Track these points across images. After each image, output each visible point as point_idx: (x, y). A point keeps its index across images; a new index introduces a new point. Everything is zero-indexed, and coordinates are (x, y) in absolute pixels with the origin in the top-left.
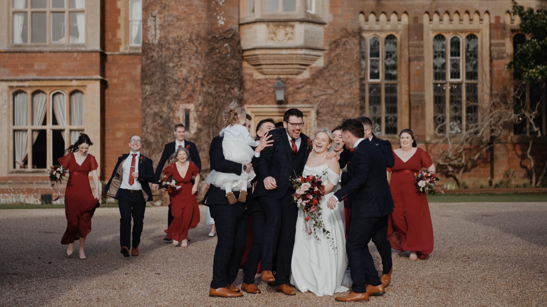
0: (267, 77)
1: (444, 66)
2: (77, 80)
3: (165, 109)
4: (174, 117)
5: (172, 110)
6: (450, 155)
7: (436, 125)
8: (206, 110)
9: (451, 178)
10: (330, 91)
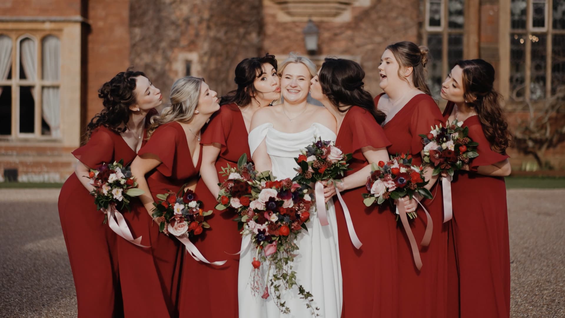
0: (296, 19)
1: (524, 12)
2: (51, 22)
3: (159, 59)
4: (170, 70)
5: (168, 60)
6: (532, 125)
7: (513, 88)
8: (213, 61)
9: (531, 156)
10: (378, 39)
